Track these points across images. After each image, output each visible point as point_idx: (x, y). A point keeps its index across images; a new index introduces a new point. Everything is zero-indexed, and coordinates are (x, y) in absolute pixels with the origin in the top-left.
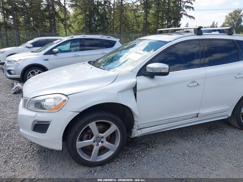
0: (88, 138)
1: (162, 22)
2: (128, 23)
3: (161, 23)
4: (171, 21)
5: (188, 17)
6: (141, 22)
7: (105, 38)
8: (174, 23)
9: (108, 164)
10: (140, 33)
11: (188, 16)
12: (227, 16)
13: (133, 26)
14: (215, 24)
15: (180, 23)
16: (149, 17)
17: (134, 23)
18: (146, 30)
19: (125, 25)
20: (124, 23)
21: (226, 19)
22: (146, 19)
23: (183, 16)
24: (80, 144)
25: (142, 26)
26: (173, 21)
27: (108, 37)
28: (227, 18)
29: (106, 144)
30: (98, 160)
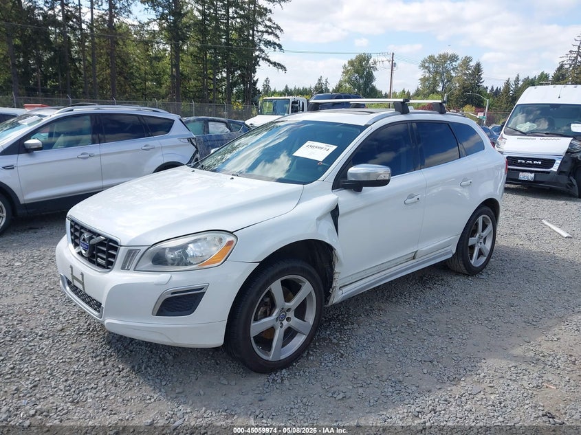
0: (266, 315)
1: (215, 74)
2: (132, 73)
3: (211, 77)
4: (234, 71)
5: (271, 65)
6: (164, 71)
7: (146, 111)
8: (243, 77)
9: (297, 362)
10: (163, 98)
11: (272, 63)
12: (345, 66)
13: (145, 80)
14: (324, 83)
15: (255, 79)
16: (182, 60)
17: (146, 73)
18: (178, 91)
19: (125, 78)
20: (121, 74)
21: (344, 72)
22: (176, 66)
23: (261, 62)
24: (257, 327)
25: (167, 81)
26: (239, 72)
27: (154, 111)
28: (346, 72)
29: (295, 322)
30: (283, 357)
